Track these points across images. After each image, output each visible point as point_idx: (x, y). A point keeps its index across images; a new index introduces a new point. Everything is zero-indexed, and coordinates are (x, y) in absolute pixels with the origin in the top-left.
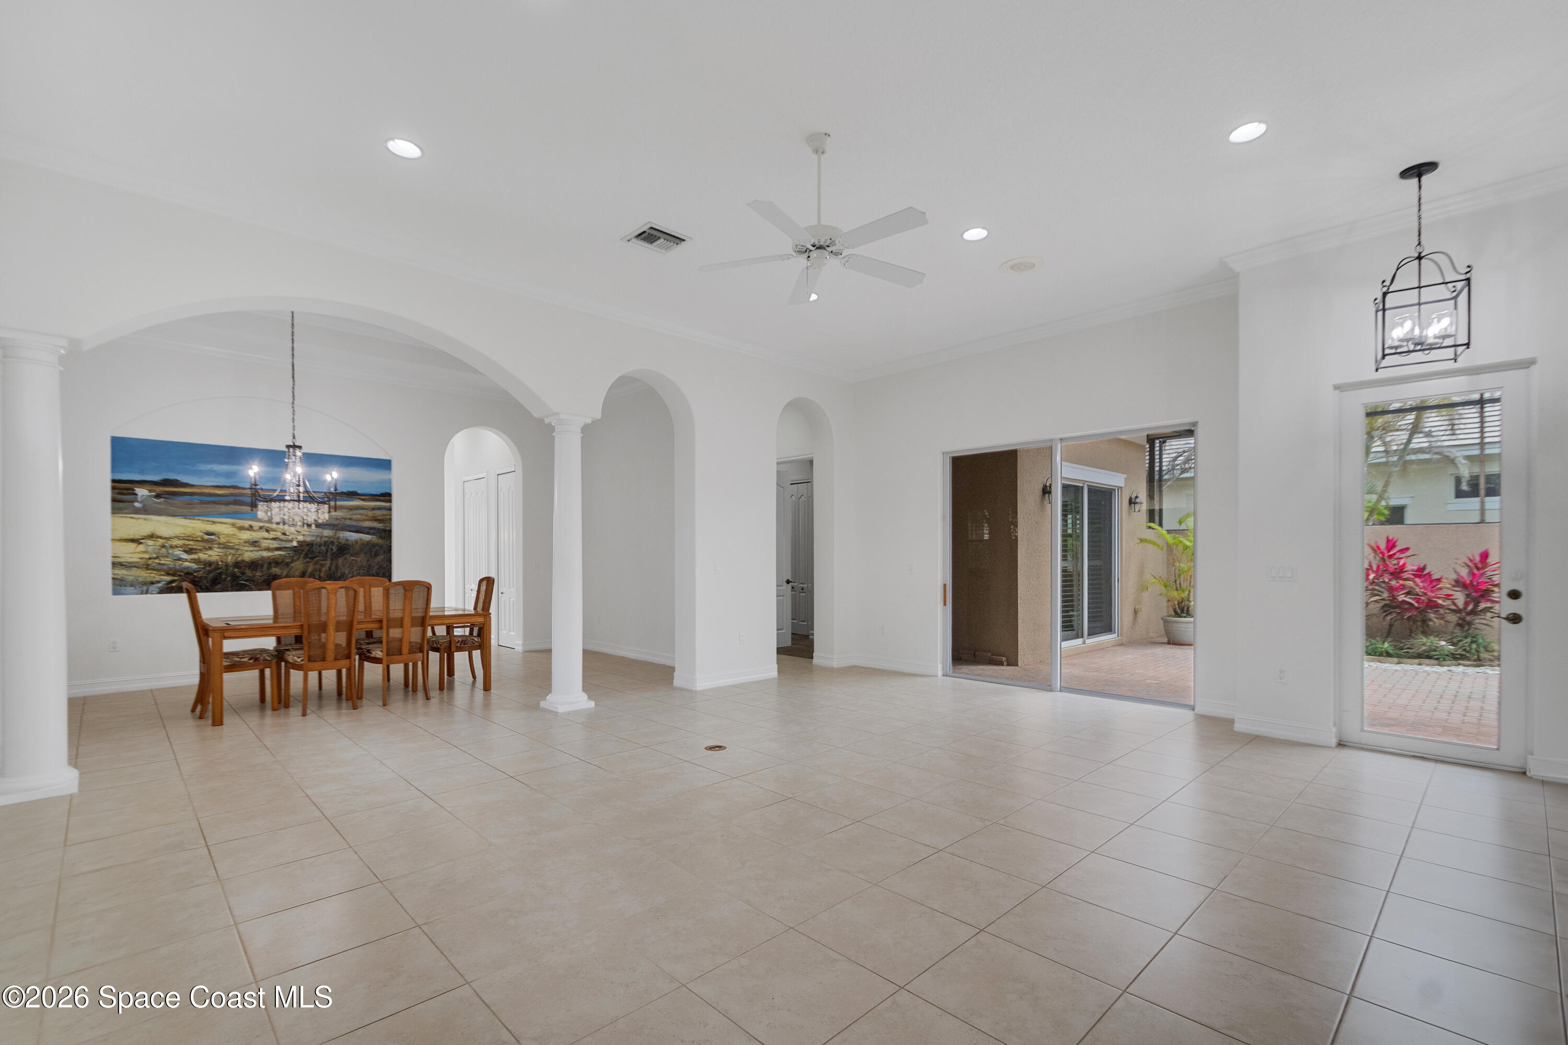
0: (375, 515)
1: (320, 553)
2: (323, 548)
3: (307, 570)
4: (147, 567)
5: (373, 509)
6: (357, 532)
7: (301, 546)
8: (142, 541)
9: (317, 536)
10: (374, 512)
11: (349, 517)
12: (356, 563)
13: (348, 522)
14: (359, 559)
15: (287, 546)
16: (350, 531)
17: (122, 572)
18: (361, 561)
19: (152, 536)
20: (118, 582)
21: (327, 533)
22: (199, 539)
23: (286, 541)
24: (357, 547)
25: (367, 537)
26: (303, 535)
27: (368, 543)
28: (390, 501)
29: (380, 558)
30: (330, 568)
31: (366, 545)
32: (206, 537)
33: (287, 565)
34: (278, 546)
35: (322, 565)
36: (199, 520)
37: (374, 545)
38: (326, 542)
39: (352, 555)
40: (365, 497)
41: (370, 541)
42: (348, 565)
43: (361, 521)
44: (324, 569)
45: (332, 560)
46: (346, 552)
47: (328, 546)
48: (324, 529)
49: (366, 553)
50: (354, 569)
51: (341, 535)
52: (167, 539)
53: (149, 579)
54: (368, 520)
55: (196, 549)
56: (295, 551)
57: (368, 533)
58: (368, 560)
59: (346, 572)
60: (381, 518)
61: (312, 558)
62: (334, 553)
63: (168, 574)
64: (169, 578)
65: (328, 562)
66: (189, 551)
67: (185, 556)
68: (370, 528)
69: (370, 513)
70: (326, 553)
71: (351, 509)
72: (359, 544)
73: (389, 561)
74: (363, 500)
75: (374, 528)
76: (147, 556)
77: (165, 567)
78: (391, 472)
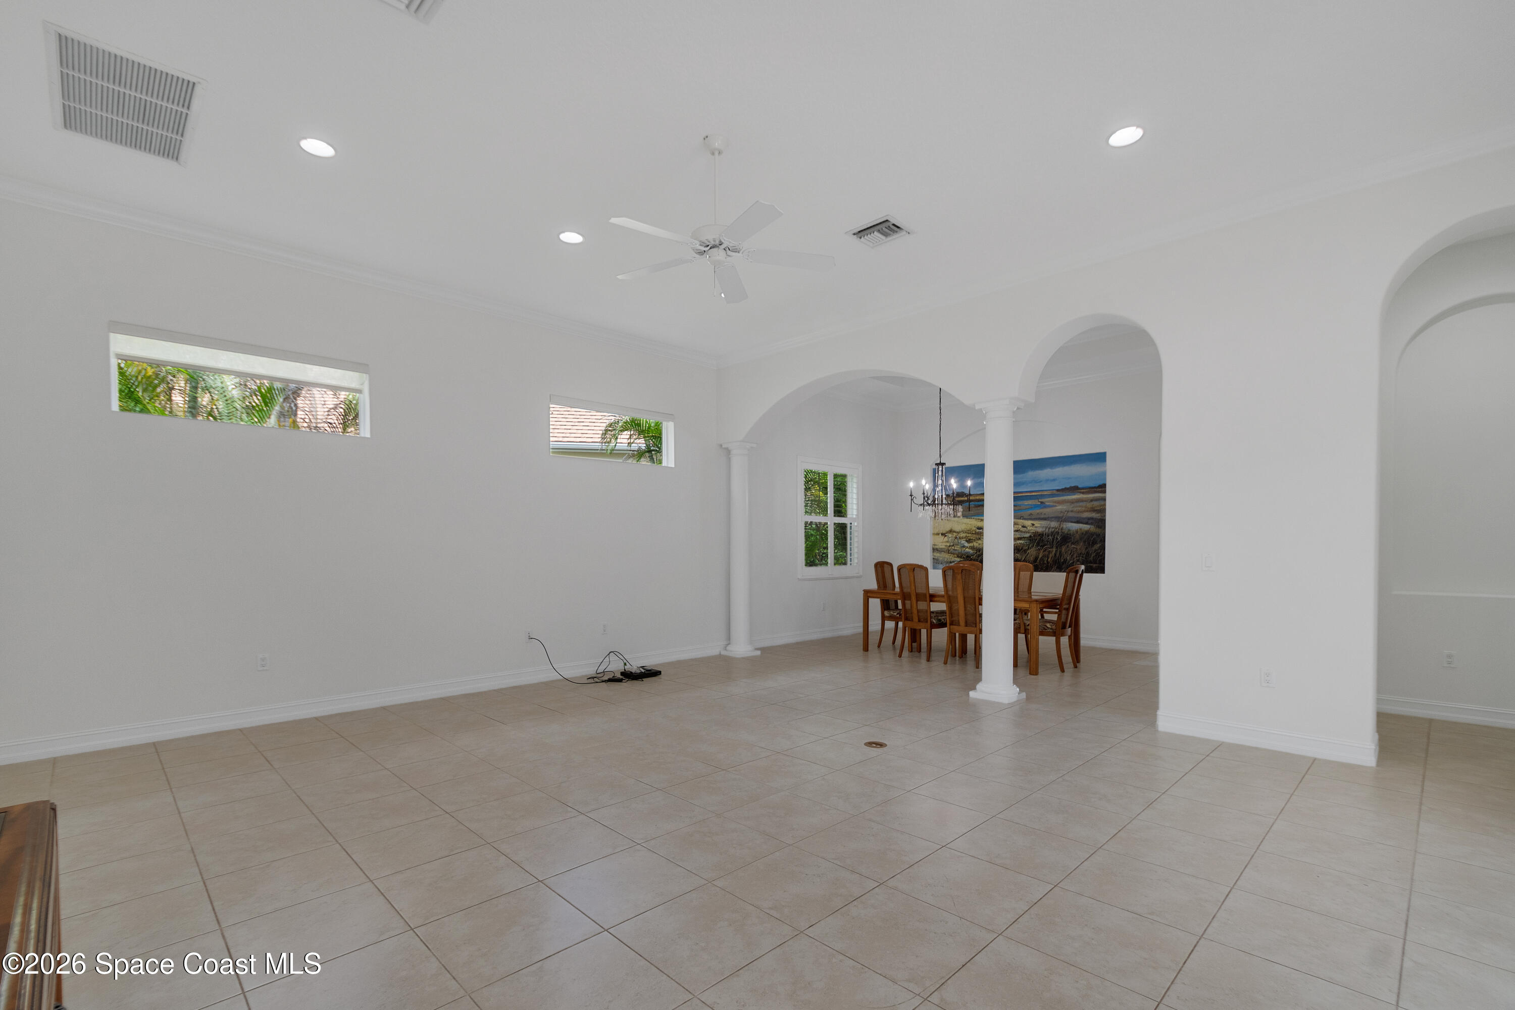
0: (1094, 506)
1: (1048, 541)
2: (1050, 537)
3: (1038, 556)
4: (948, 552)
5: (1092, 501)
6: (1078, 522)
7: (1034, 536)
8: (946, 534)
9: (1046, 527)
10: (1092, 503)
11: (1071, 509)
12: (1076, 550)
13: (1070, 514)
14: (1078, 547)
15: (1025, 536)
16: (1072, 522)
17: (937, 555)
18: (1080, 549)
19: (951, 531)
20: (936, 561)
21: (1054, 524)
22: (974, 532)
23: (1024, 532)
24: (1077, 536)
25: (1086, 527)
26: (1036, 527)
27: (1087, 532)
28: (1105, 492)
29: (1097, 546)
30: (1055, 555)
31: (1085, 535)
32: (978, 531)
33: (1025, 551)
34: (1019, 536)
35: (1049, 552)
36: (974, 519)
37: (1092, 534)
38: (1052, 533)
39: (1073, 543)
40: (1085, 490)
41: (1088, 531)
42: (1070, 552)
43: (1081, 512)
44: (1051, 556)
45: (1057, 548)
46: (1069, 540)
47: (1054, 536)
48: (1051, 521)
49: (1085, 542)
50: (1075, 556)
51: (1065, 526)
52: (958, 533)
53: (949, 560)
54: (1087, 511)
55: (972, 540)
56: (1030, 540)
57: (1087, 523)
58: (1087, 548)
59: (1068, 558)
60: (1098, 508)
61: (1042, 546)
62: (1059, 542)
63: (958, 557)
64: (958, 559)
65: (1054, 549)
66: (969, 541)
67: (966, 544)
68: (1089, 519)
69: (1089, 505)
70: (1053, 542)
71: (1072, 502)
72: (1079, 533)
73: (1103, 548)
74: (1083, 493)
75: (1092, 518)
76: (948, 544)
77: (957, 552)
78: (1106, 464)
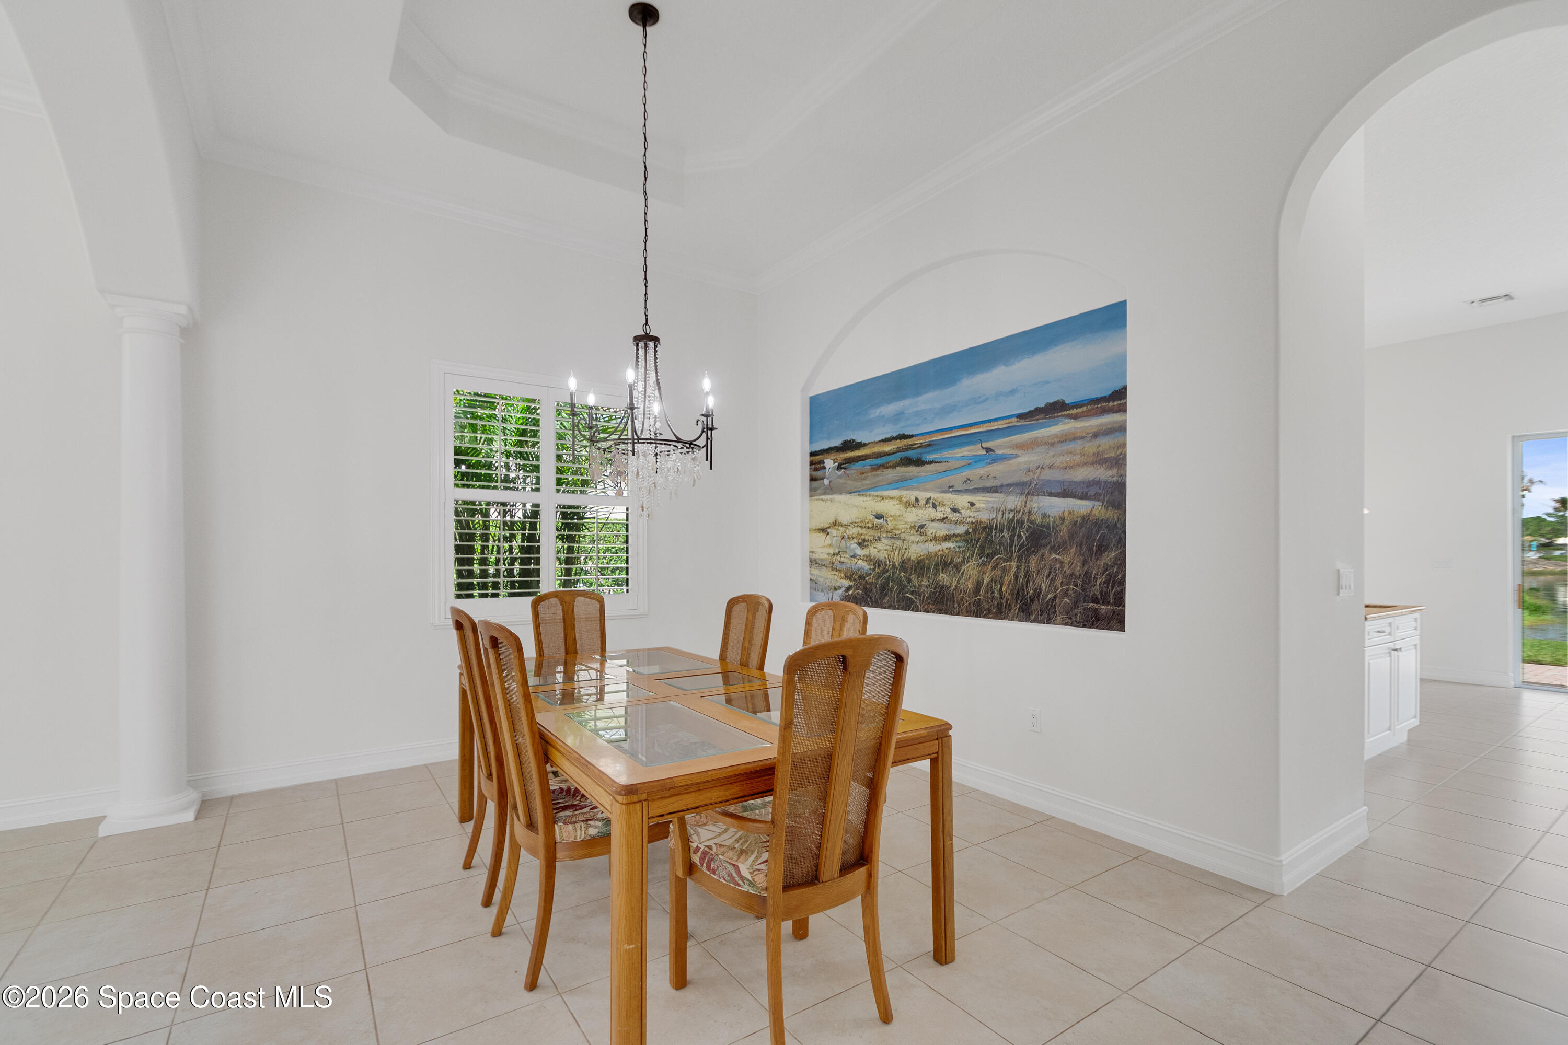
0: (1101, 449)
1: (1000, 544)
2: (1005, 534)
3: (983, 579)
4: (832, 567)
5: (1096, 435)
6: (1065, 494)
7: (974, 531)
8: (829, 530)
9: (998, 510)
10: (1097, 441)
11: (1048, 462)
12: (1062, 567)
13: (1047, 475)
14: (1066, 559)
15: (957, 532)
16: (1051, 495)
17: (816, 572)
18: (1071, 564)
19: (835, 524)
20: (814, 585)
21: (1013, 501)
22: (870, 525)
23: (956, 523)
24: (1064, 530)
25: (1082, 507)
26: (978, 510)
27: (1085, 519)
28: (1123, 409)
29: (1109, 557)
30: (1016, 577)
31: (1082, 526)
32: (876, 521)
33: (957, 567)
34: (947, 532)
35: (1005, 571)
36: (870, 495)
37: (1098, 524)
38: (1010, 522)
39: (1054, 549)
40: (1080, 410)
41: (1089, 515)
42: (1046, 572)
43: (1071, 467)
44: (1007, 580)
45: (1019, 559)
46: (1043, 542)
47: (1014, 530)
48: (1008, 494)
49: (1080, 545)
50: (1058, 582)
51: (1035, 505)
52: (846, 526)
53: (834, 584)
54: (1086, 464)
55: (868, 541)
56: (967, 541)
57: (1084, 497)
58: (1084, 562)
59: (1043, 587)
60: (1112, 454)
61: (990, 556)
62: (1022, 546)
63: (847, 577)
64: (847, 583)
65: (1014, 564)
66: (862, 544)
67: (859, 551)
68: (1090, 484)
69: (1090, 447)
70: (1011, 546)
71: (1051, 443)
72: (1067, 522)
73: (1121, 562)
74: (1075, 417)
75: (1097, 483)
76: (832, 551)
77: (844, 567)
78: (1126, 332)
